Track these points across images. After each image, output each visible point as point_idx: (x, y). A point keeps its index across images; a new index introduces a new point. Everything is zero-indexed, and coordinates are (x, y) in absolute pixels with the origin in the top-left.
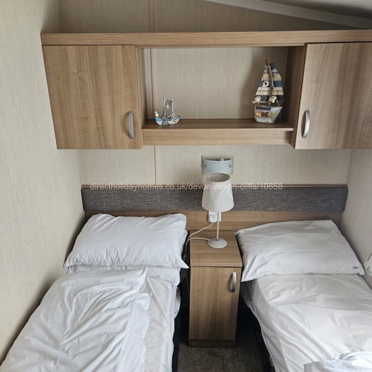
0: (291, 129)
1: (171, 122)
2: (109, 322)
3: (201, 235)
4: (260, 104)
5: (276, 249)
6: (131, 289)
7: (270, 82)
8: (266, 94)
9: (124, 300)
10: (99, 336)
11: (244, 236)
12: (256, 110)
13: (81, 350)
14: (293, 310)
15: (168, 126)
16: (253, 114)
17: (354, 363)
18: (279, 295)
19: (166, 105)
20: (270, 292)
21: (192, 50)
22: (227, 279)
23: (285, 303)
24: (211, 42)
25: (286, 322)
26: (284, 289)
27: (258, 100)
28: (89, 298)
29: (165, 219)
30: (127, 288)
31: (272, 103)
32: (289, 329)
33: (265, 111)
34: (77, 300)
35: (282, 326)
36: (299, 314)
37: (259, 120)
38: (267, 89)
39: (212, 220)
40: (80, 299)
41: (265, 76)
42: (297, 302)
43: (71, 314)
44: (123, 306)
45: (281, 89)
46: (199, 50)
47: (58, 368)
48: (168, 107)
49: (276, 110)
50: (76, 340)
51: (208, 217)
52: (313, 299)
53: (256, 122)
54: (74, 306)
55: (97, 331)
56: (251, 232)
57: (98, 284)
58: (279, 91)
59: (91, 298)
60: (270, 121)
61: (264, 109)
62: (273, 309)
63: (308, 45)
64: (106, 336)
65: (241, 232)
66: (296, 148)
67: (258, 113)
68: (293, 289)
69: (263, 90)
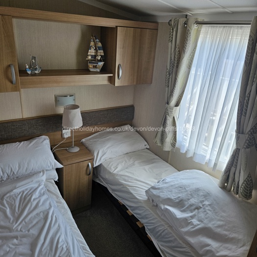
0: (112, 75)
1: (37, 72)
2: (40, 205)
3: (60, 147)
4: (91, 60)
5: (109, 145)
6: (39, 186)
7: (95, 47)
8: (93, 54)
9: (40, 192)
10: (37, 214)
11: (87, 142)
12: (89, 64)
13: (30, 226)
14: (127, 172)
15: (35, 75)
16: (88, 66)
17: (167, 181)
18: (117, 168)
19: (32, 59)
20: (112, 168)
21: (42, 22)
22: (85, 168)
23: (121, 170)
24: (66, 19)
25: (126, 178)
26: (118, 164)
27: (90, 57)
28: (15, 198)
29: (36, 140)
30: (36, 185)
31: (98, 59)
32: (129, 180)
33: (95, 65)
34: (7, 201)
35: (125, 180)
36: (131, 173)
37: (91, 70)
38: (94, 51)
39: (66, 136)
40: (8, 200)
41: (92, 44)
42: (127, 168)
43: (8, 211)
44: (41, 195)
45: (102, 51)
46: (48, 23)
47: (21, 241)
48: (34, 61)
49: (101, 64)
50: (24, 222)
51: (62, 135)
52: (133, 164)
53: (90, 71)
54: (7, 205)
55: (35, 213)
56: (90, 139)
57: (15, 188)
58: (101, 52)
59: (17, 197)
60: (98, 70)
61: (94, 63)
62: (117, 175)
63: (118, 27)
64: (42, 213)
65: (83, 140)
66: (116, 85)
67: (91, 66)
68: (122, 162)
69: (92, 52)
